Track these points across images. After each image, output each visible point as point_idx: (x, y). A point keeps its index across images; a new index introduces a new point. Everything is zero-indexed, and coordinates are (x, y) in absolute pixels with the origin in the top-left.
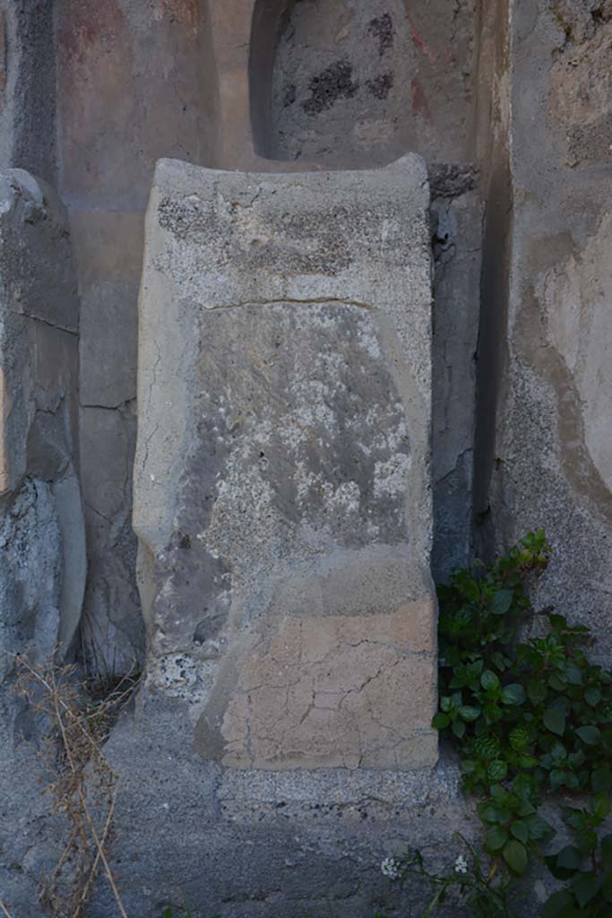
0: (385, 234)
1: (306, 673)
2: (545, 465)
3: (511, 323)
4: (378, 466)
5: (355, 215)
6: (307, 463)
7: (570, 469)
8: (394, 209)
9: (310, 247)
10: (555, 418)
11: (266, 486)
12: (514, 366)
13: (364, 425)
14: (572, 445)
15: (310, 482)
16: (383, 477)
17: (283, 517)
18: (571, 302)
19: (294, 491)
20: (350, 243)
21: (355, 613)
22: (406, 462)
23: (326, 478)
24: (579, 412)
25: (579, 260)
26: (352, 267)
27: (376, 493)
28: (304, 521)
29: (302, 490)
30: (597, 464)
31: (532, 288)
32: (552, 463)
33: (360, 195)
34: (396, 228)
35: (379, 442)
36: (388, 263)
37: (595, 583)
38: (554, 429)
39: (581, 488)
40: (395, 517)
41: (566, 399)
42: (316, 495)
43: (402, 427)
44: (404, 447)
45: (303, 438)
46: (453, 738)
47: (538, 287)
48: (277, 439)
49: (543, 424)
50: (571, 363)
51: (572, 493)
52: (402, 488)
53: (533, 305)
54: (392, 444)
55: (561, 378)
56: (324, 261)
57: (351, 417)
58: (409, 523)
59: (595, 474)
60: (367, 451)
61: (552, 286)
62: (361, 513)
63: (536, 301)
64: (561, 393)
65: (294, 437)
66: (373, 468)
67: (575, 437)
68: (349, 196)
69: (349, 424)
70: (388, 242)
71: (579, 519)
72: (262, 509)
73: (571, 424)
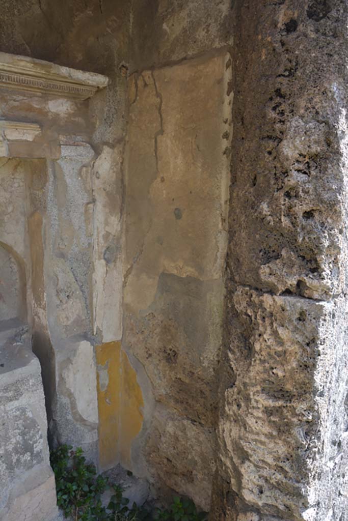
0: (31, 384)
1: (23, 511)
2: (68, 418)
3: (57, 385)
4: (35, 445)
5: (23, 381)
6: (15, 453)
7: (74, 417)
8: (32, 376)
9: (11, 394)
10: (69, 406)
11: (4, 464)
12: (58, 396)
13: (30, 436)
14: (74, 411)
15: (16, 457)
16: (36, 447)
17: (10, 471)
18: (71, 375)
19: (12, 462)
20: (22, 389)
21: (35, 488)
22: (42, 440)
23: (21, 454)
24: (75, 402)
25: (72, 364)
26: (23, 396)
27: (35, 452)
28: (16, 469)
29: (14, 461)
30: (81, 414)
31: (61, 375)
32: (70, 417)
33: (23, 375)
34: (34, 381)
35: (34, 439)
36: (32, 391)
37: (82, 442)
38: (70, 409)
39: (77, 420)
40: (40, 456)
41: (72, 400)
42: (18, 460)
43: (40, 432)
44: (41, 437)
45: (13, 446)
46: (61, 505)
47: (63, 374)
48: (6, 450)
49: (67, 408)
50: (72, 391)
51: (75, 423)
52: (41, 448)
53: (62, 379)
54: (38, 437)
55: (70, 395)
56: (15, 397)
57: (26, 436)
58: (44, 456)
59: (80, 416)
60: (31, 442)
61: (67, 373)
62: (32, 460)
63: (63, 378)
64: (70, 399)
65: (10, 447)
66: (33, 446)
67: (75, 409)
68: (20, 376)
69: (26, 438)
70: (32, 385)
71: (78, 428)
72: (3, 472)
73: (73, 405)
